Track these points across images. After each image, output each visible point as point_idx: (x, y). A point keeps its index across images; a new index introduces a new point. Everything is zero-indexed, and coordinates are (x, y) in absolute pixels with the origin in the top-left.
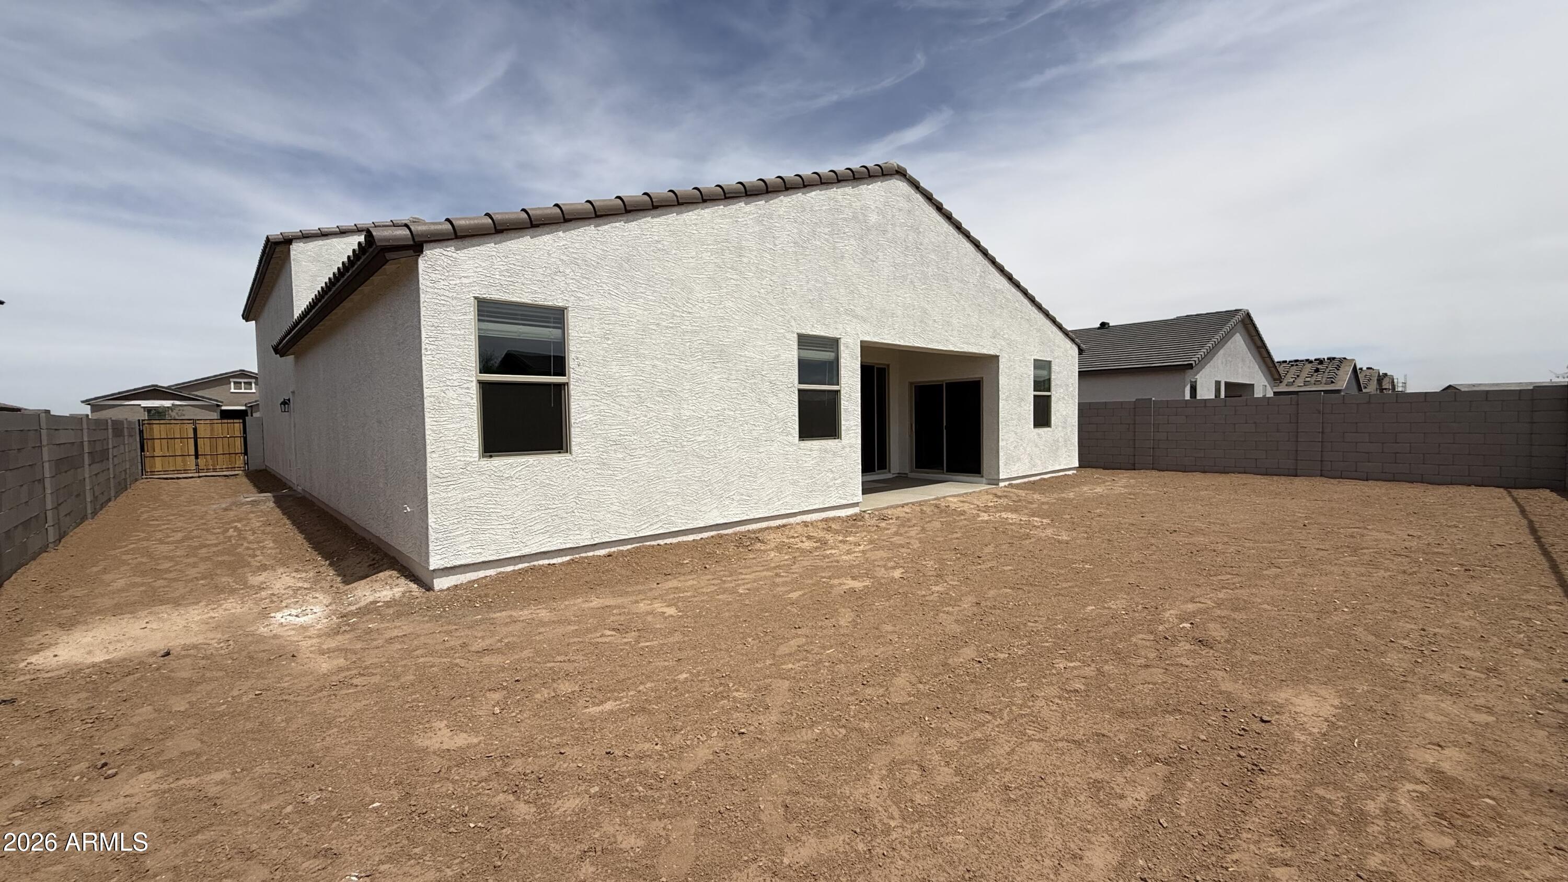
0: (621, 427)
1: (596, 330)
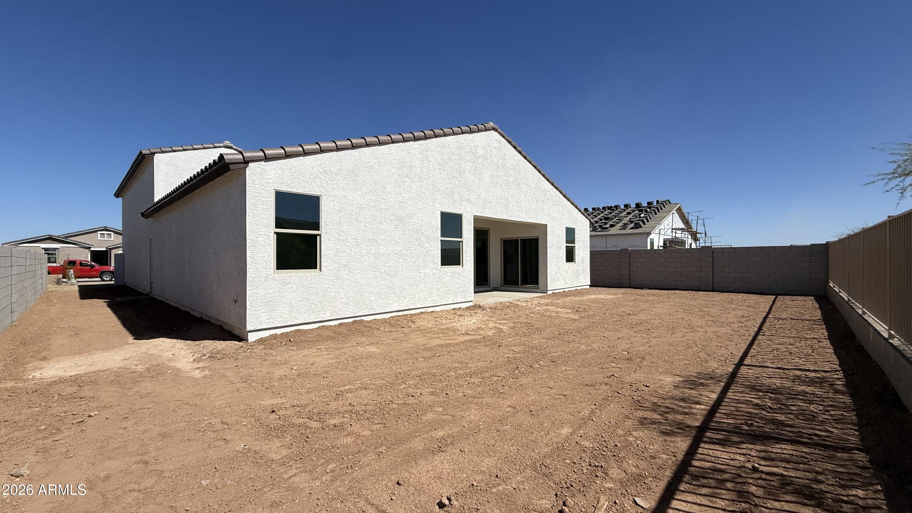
0: (347, 258)
1: (336, 207)
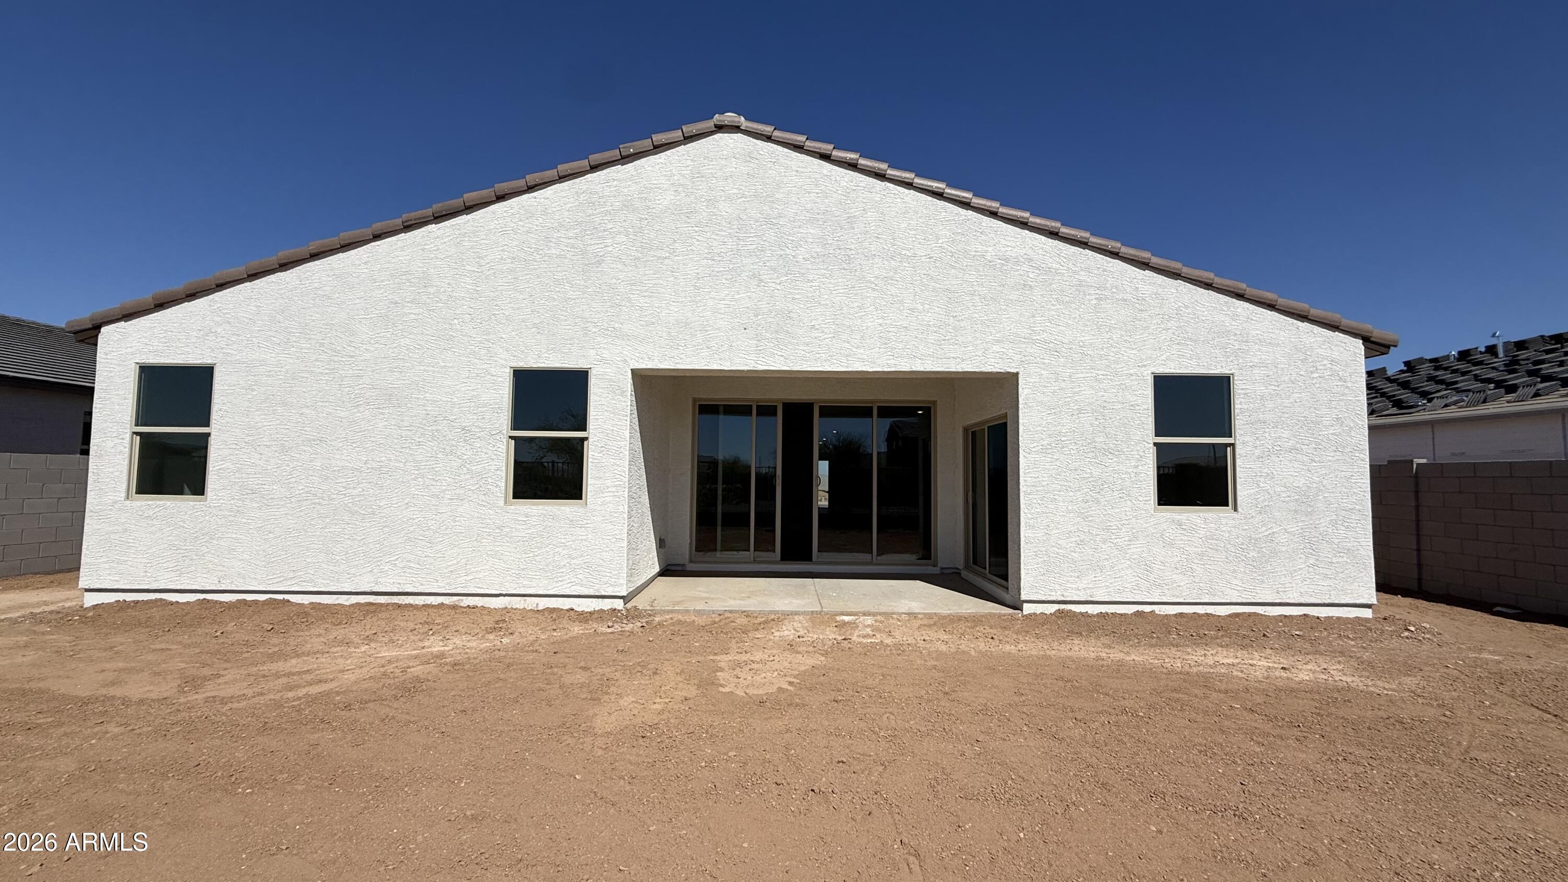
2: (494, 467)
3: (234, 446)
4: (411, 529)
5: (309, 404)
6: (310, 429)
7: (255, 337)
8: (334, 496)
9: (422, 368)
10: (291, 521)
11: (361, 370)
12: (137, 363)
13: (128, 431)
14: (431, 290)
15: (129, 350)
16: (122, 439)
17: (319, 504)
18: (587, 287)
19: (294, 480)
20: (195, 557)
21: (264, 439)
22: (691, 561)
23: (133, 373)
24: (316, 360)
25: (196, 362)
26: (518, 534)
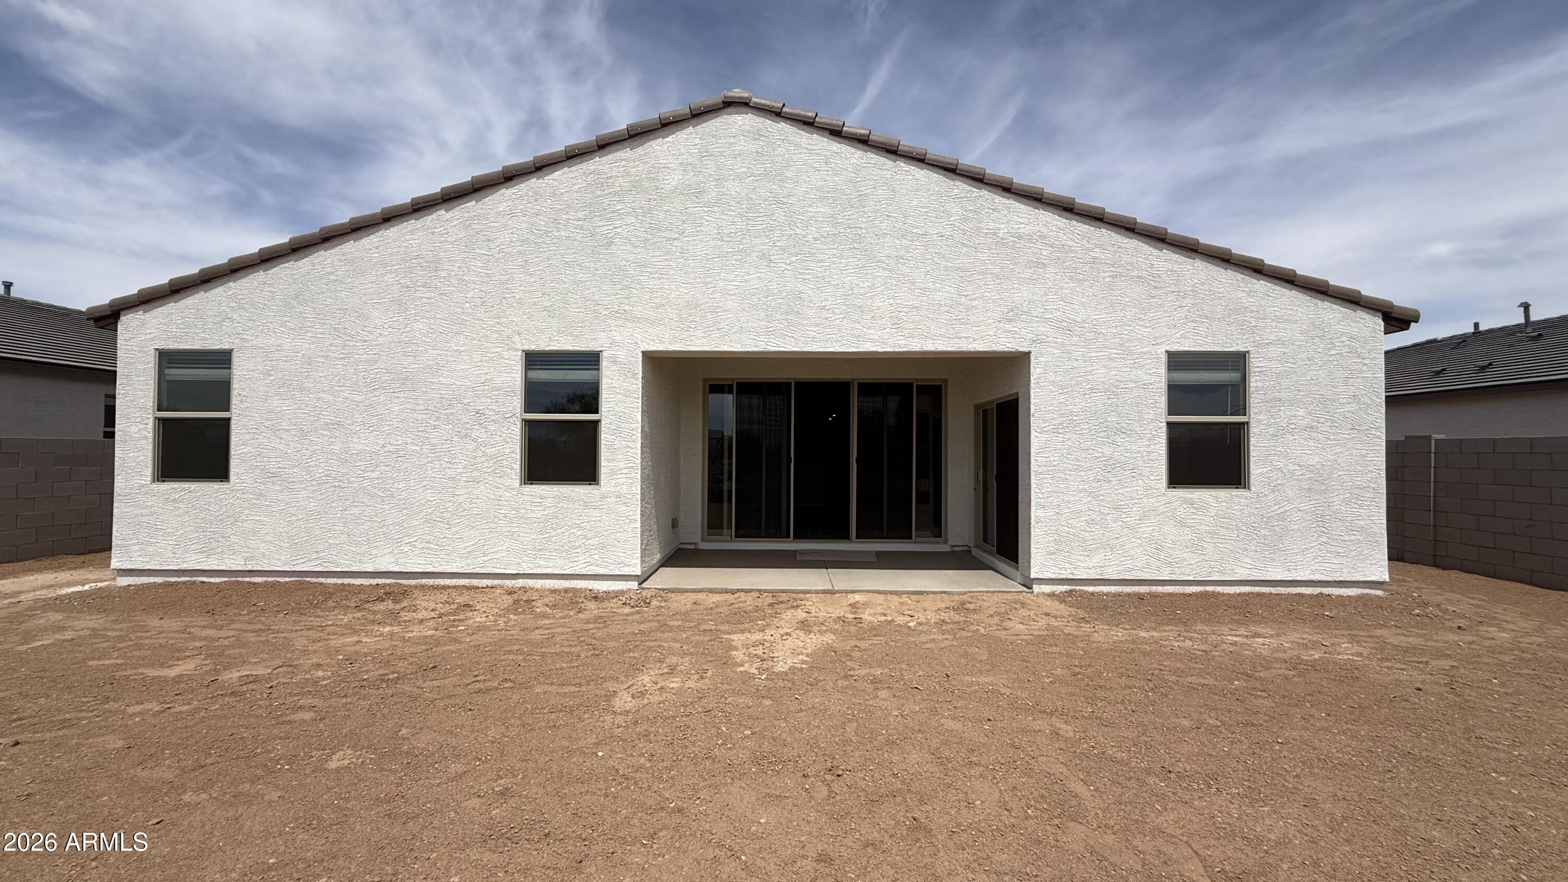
2: (509, 450)
3: (255, 431)
4: (429, 511)
5: (326, 389)
6: (328, 413)
7: (271, 323)
8: (354, 479)
9: (435, 352)
10: (312, 504)
11: (375, 354)
12: (156, 349)
13: (151, 416)
14: (443, 274)
15: (148, 337)
16: (146, 424)
17: (339, 487)
18: (596, 269)
19: (313, 463)
20: (221, 539)
21: (282, 424)
22: (703, 540)
23: (153, 359)
24: (331, 345)
25: (213, 348)
26: (533, 515)
